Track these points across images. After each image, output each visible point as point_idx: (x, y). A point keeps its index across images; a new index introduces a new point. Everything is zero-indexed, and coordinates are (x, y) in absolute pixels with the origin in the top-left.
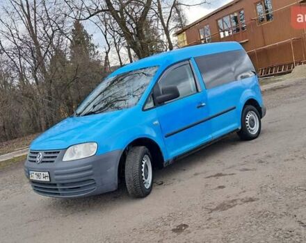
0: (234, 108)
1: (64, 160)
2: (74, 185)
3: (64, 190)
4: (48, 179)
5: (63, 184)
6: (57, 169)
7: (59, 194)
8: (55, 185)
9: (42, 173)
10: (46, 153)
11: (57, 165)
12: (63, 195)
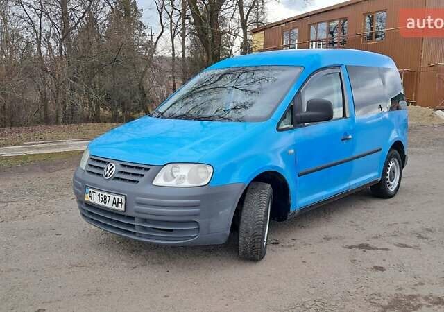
0: (380, 150)
1: (154, 183)
2: (162, 225)
3: (145, 229)
4: (121, 208)
5: (145, 221)
6: (139, 195)
7: (134, 233)
8: (133, 218)
9: (112, 196)
10: (124, 166)
11: (141, 188)
12: (140, 236)
